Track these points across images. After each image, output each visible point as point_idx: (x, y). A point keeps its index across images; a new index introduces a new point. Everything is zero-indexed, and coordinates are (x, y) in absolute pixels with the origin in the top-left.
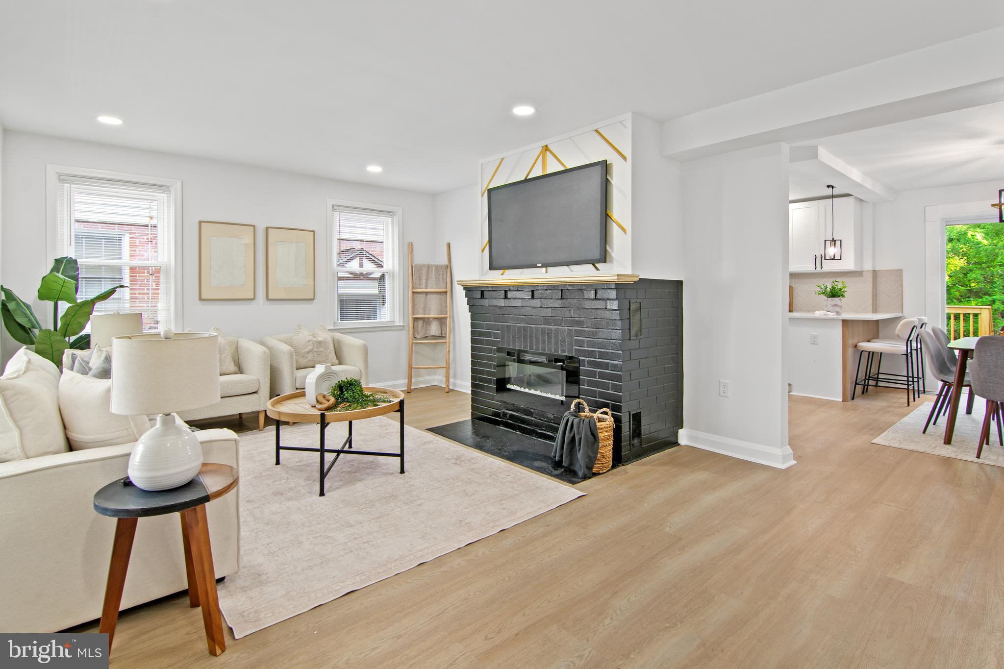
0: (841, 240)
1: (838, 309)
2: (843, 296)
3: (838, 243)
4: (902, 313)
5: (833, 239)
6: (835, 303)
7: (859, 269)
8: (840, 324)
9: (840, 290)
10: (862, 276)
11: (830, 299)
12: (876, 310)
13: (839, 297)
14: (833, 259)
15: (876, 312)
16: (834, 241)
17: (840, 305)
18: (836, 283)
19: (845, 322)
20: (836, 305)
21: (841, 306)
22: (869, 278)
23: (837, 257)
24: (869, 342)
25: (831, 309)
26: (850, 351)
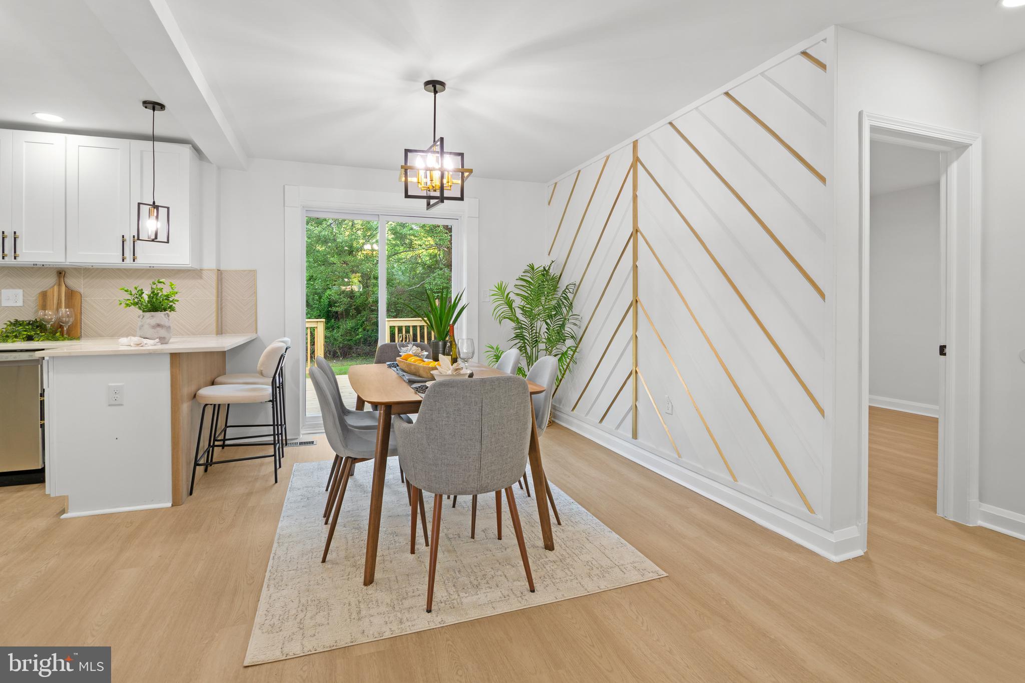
0: (168, 208)
1: (162, 332)
2: (172, 309)
3: (163, 212)
4: (256, 333)
5: (154, 202)
6: (158, 322)
7: (196, 266)
8: (167, 360)
9: (167, 298)
10: (201, 277)
11: (148, 314)
12: (221, 332)
13: (165, 310)
14: (153, 240)
15: (222, 334)
16: (155, 206)
17: (167, 324)
18: (160, 286)
19: (175, 357)
20: (159, 325)
21: (169, 327)
22: (212, 280)
23: (162, 237)
24: (213, 383)
25: (150, 332)
26: (185, 407)
